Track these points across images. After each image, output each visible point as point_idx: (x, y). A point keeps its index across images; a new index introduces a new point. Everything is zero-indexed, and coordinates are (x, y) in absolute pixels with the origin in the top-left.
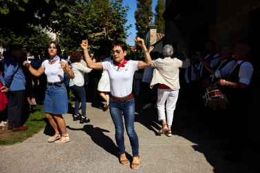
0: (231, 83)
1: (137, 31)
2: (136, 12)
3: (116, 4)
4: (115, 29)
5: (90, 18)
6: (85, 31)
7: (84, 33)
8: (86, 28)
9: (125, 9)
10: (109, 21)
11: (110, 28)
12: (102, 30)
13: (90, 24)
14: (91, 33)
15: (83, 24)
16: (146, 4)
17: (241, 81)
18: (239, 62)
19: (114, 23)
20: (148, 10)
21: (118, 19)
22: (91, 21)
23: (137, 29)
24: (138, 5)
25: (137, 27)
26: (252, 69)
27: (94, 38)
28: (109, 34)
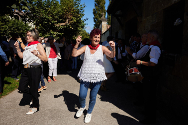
0: (144, 62)
1: (94, 23)
2: (94, 10)
3: (76, 3)
4: (75, 21)
5: (56, 12)
6: (52, 21)
7: (52, 23)
8: (53, 20)
9: (83, 6)
10: (71, 15)
11: (72, 20)
12: (65, 21)
13: (56, 17)
14: (57, 23)
15: (51, 16)
16: (101, 4)
17: (151, 60)
18: (151, 46)
19: (74, 17)
20: (102, 8)
21: (78, 14)
22: (57, 14)
23: (95, 21)
24: (95, 4)
25: (95, 20)
26: (160, 52)
27: (59, 27)
28: (71, 24)
